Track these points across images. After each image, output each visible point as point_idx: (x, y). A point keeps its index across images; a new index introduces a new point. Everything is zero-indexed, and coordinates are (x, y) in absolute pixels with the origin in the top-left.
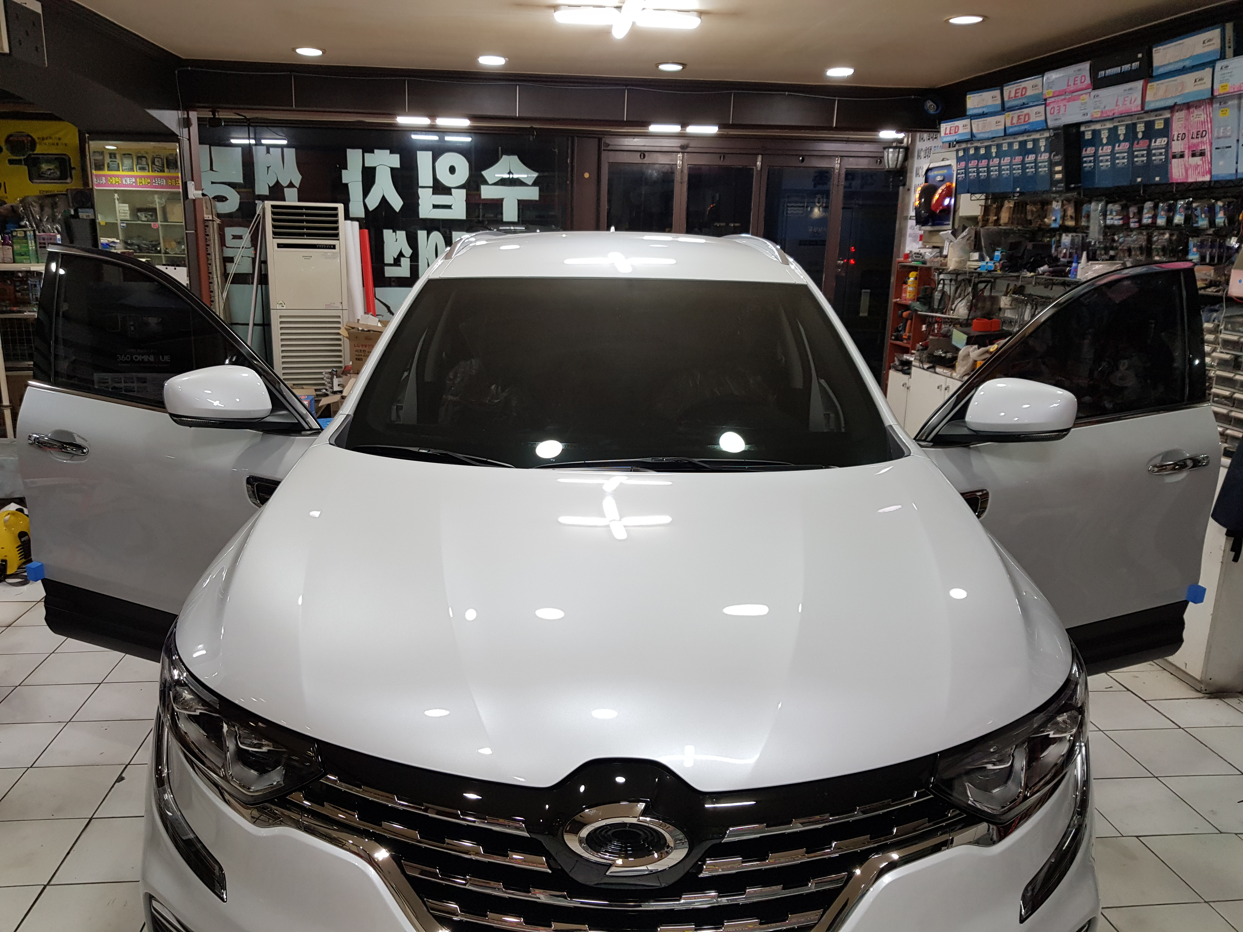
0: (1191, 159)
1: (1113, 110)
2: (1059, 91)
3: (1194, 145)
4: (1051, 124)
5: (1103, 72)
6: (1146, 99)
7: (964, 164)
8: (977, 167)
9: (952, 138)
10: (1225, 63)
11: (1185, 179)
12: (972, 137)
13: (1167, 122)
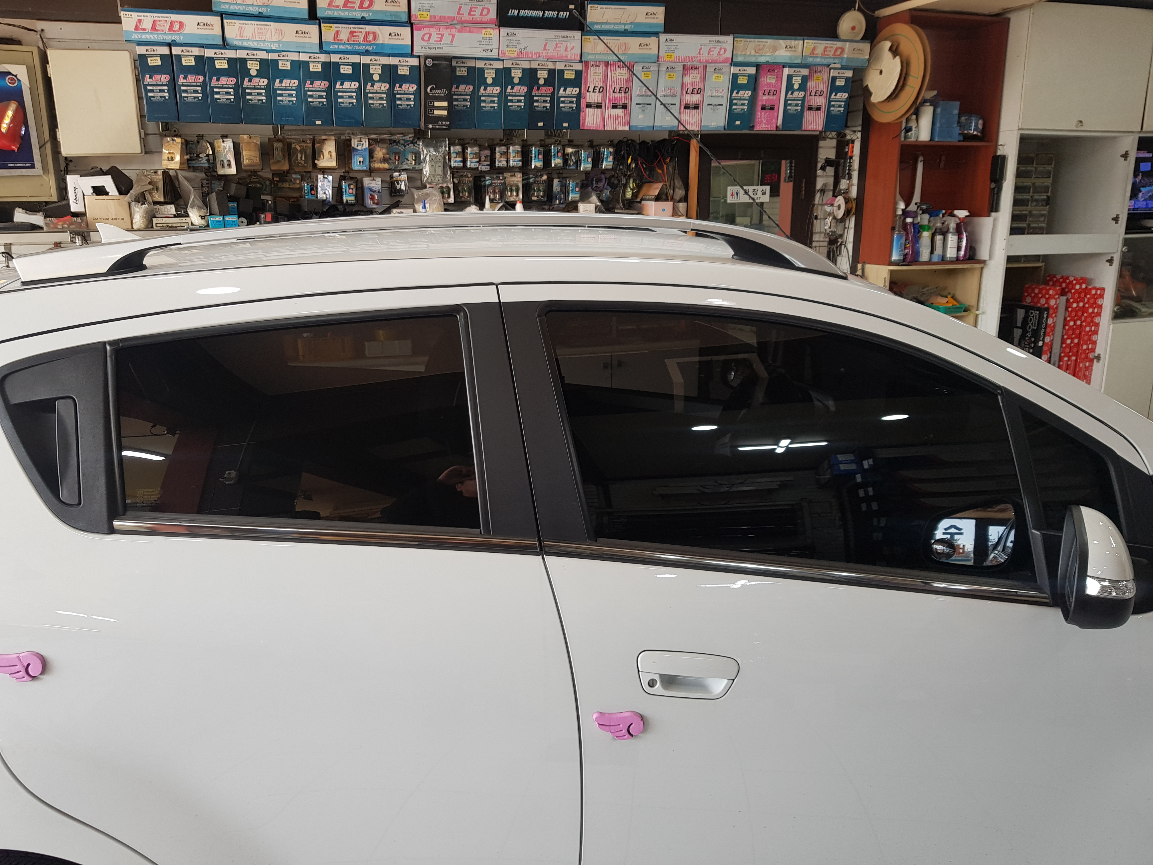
0: (612, 110)
1: (539, 53)
2: (442, 17)
3: (616, 99)
4: (417, 51)
5: (516, 12)
6: (583, 51)
7: (164, 78)
8: (203, 85)
9: (160, 38)
10: (670, 36)
11: (601, 128)
12: (225, 44)
13: (578, 73)
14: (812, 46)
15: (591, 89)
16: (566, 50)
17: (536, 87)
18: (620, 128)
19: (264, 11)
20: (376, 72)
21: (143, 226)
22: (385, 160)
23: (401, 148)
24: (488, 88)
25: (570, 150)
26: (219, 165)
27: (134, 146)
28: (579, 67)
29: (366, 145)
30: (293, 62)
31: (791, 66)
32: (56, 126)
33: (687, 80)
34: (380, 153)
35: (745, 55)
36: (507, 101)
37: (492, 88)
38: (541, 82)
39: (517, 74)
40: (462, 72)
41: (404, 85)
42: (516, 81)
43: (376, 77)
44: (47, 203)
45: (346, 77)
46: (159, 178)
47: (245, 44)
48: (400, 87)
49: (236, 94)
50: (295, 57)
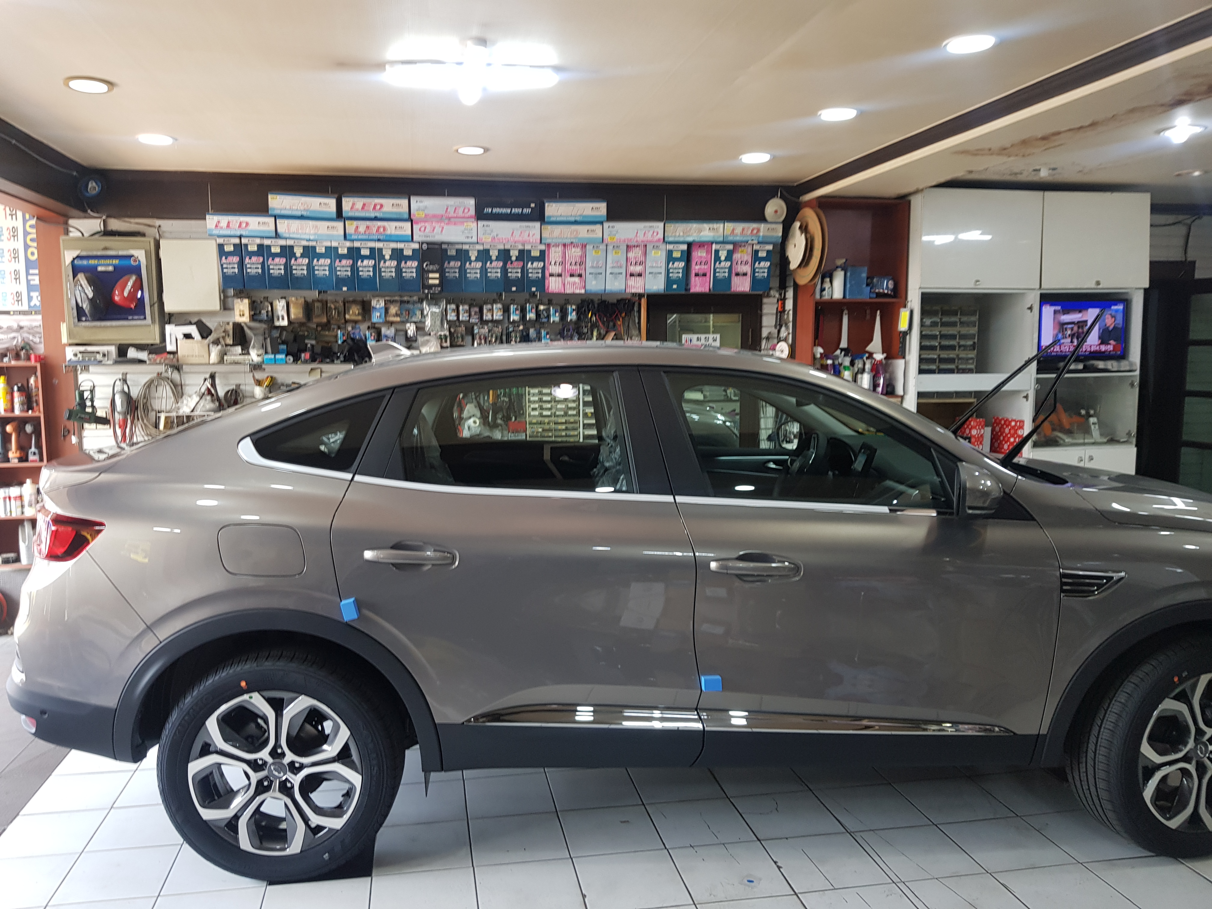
0: (570, 278)
1: (510, 239)
2: (433, 215)
3: (573, 270)
4: (417, 238)
5: (492, 209)
6: (542, 236)
7: (236, 259)
8: (263, 264)
9: (232, 233)
10: (611, 224)
11: (563, 291)
12: (277, 235)
13: (542, 252)
14: (732, 228)
15: (553, 263)
16: (529, 235)
17: (509, 262)
18: (577, 291)
19: (305, 214)
20: (387, 254)
21: (216, 361)
22: (397, 315)
23: (410, 306)
24: (472, 264)
25: (542, 307)
26: (275, 319)
27: (215, 305)
28: (543, 247)
29: (383, 304)
30: (326, 248)
31: (717, 243)
32: (162, 291)
33: (631, 255)
34: (393, 310)
35: (675, 236)
36: (486, 272)
37: (475, 263)
38: (514, 258)
39: (494, 254)
40: (452, 252)
41: (408, 262)
42: (494, 258)
43: (387, 257)
44: (152, 345)
45: (365, 257)
46: (230, 328)
47: (291, 236)
48: (406, 263)
49: (286, 269)
50: (328, 244)
